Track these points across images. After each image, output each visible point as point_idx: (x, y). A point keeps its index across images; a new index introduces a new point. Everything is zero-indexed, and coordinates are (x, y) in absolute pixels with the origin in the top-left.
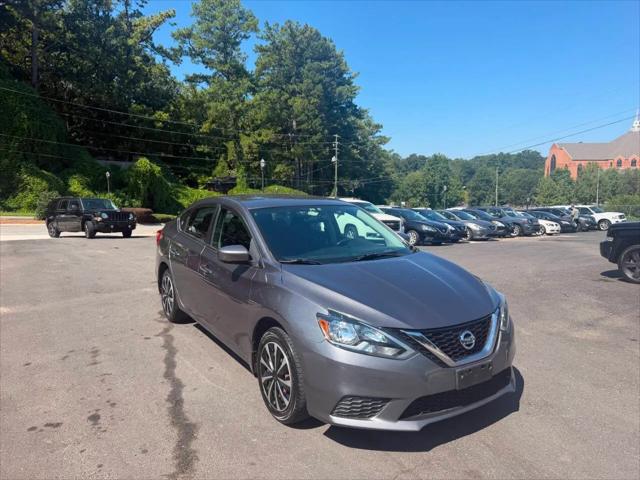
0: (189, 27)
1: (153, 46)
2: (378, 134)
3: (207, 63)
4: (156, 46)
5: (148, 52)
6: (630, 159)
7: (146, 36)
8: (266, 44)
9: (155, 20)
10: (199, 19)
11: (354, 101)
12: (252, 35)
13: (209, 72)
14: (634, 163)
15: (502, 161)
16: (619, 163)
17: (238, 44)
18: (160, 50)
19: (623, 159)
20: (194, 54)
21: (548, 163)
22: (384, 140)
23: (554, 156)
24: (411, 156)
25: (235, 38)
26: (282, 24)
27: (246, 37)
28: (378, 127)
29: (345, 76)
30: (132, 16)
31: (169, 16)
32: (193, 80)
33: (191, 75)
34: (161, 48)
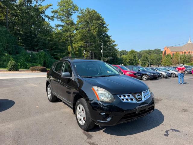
0: (57, 9)
1: (45, 15)
2: (114, 44)
3: (62, 21)
4: (46, 15)
5: (43, 17)
6: (188, 51)
7: (43, 12)
8: (80, 15)
9: (46, 7)
10: (60, 7)
11: (107, 33)
12: (76, 12)
13: (63, 24)
14: (189, 53)
15: (149, 52)
16: (185, 53)
17: (72, 15)
18: (47, 17)
19: (186, 51)
20: (57, 18)
21: (163, 53)
22: (116, 45)
23: (165, 50)
24: (122, 50)
25: (71, 13)
26: (85, 9)
27: (74, 13)
28: (114, 41)
29: (104, 25)
30: (38, 6)
31: (50, 6)
32: (57, 26)
33: (57, 24)
34: (48, 16)
